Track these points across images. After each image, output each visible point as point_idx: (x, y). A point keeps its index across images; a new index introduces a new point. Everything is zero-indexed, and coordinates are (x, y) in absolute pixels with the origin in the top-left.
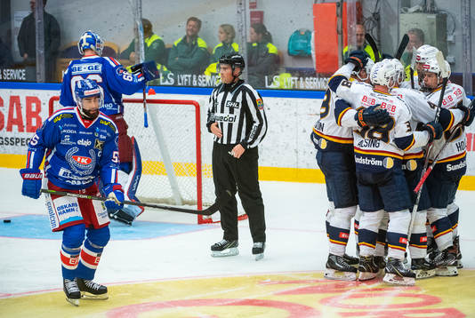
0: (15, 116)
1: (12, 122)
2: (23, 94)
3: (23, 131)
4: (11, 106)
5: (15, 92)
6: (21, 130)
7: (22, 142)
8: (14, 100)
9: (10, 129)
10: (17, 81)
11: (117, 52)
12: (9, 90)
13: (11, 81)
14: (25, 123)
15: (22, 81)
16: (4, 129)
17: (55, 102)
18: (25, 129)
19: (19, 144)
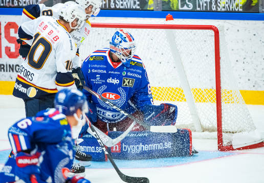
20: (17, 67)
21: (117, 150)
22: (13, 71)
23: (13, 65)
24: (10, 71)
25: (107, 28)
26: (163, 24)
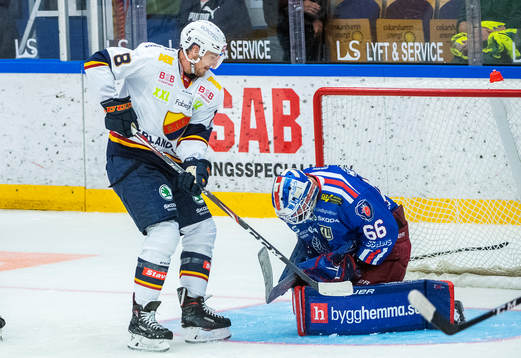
0: (253, 124)
1: (247, 134)
2: (267, 84)
3: (268, 151)
4: (247, 106)
5: (253, 82)
6: (264, 149)
7: (267, 170)
8: (252, 95)
9: (244, 148)
10: (256, 61)
11: (433, 6)
12: (240, 79)
13: (246, 61)
14: (271, 137)
15: (264, 61)
16: (235, 148)
17: (324, 98)
18: (272, 147)
19: (262, 174)
20: (229, 167)
21: (322, 318)
22: (221, 175)
23: (221, 164)
24: (215, 175)
25: (387, 97)
26: (486, 88)
